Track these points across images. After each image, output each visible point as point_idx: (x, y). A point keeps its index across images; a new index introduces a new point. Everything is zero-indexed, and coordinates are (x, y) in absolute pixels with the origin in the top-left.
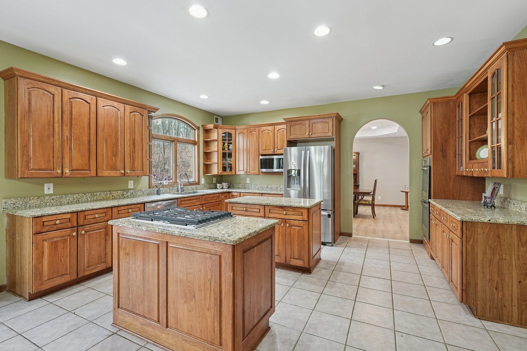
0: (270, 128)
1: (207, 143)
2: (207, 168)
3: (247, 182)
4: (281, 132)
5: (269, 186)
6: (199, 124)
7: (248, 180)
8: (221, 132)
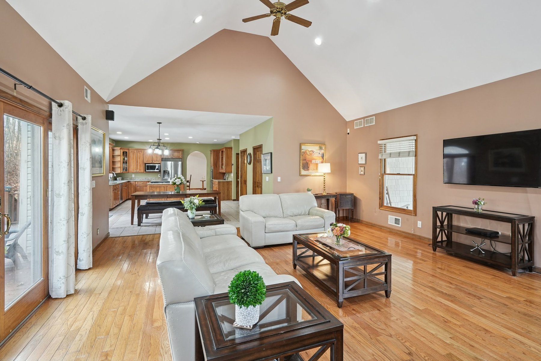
1: (114, 157)
2: (113, 169)
7: (133, 176)
8: (122, 151)
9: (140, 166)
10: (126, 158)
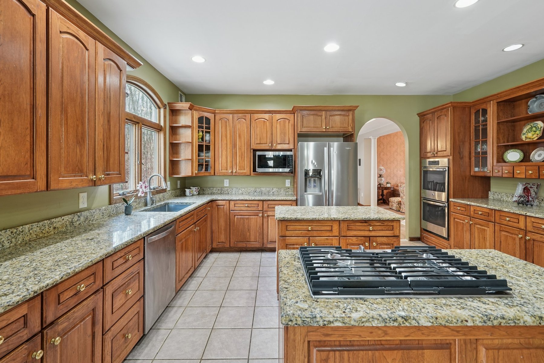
0: (267, 116)
1: (174, 130)
2: (174, 165)
3: (225, 185)
4: (282, 123)
5: (258, 190)
6: (166, 102)
7: (226, 183)
8: (196, 115)
9: (242, 156)
10: (208, 135)
